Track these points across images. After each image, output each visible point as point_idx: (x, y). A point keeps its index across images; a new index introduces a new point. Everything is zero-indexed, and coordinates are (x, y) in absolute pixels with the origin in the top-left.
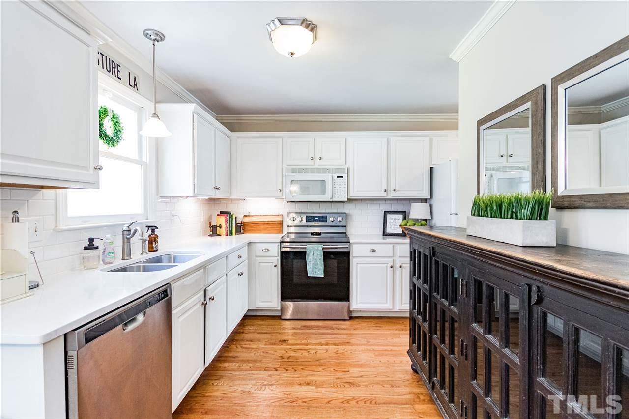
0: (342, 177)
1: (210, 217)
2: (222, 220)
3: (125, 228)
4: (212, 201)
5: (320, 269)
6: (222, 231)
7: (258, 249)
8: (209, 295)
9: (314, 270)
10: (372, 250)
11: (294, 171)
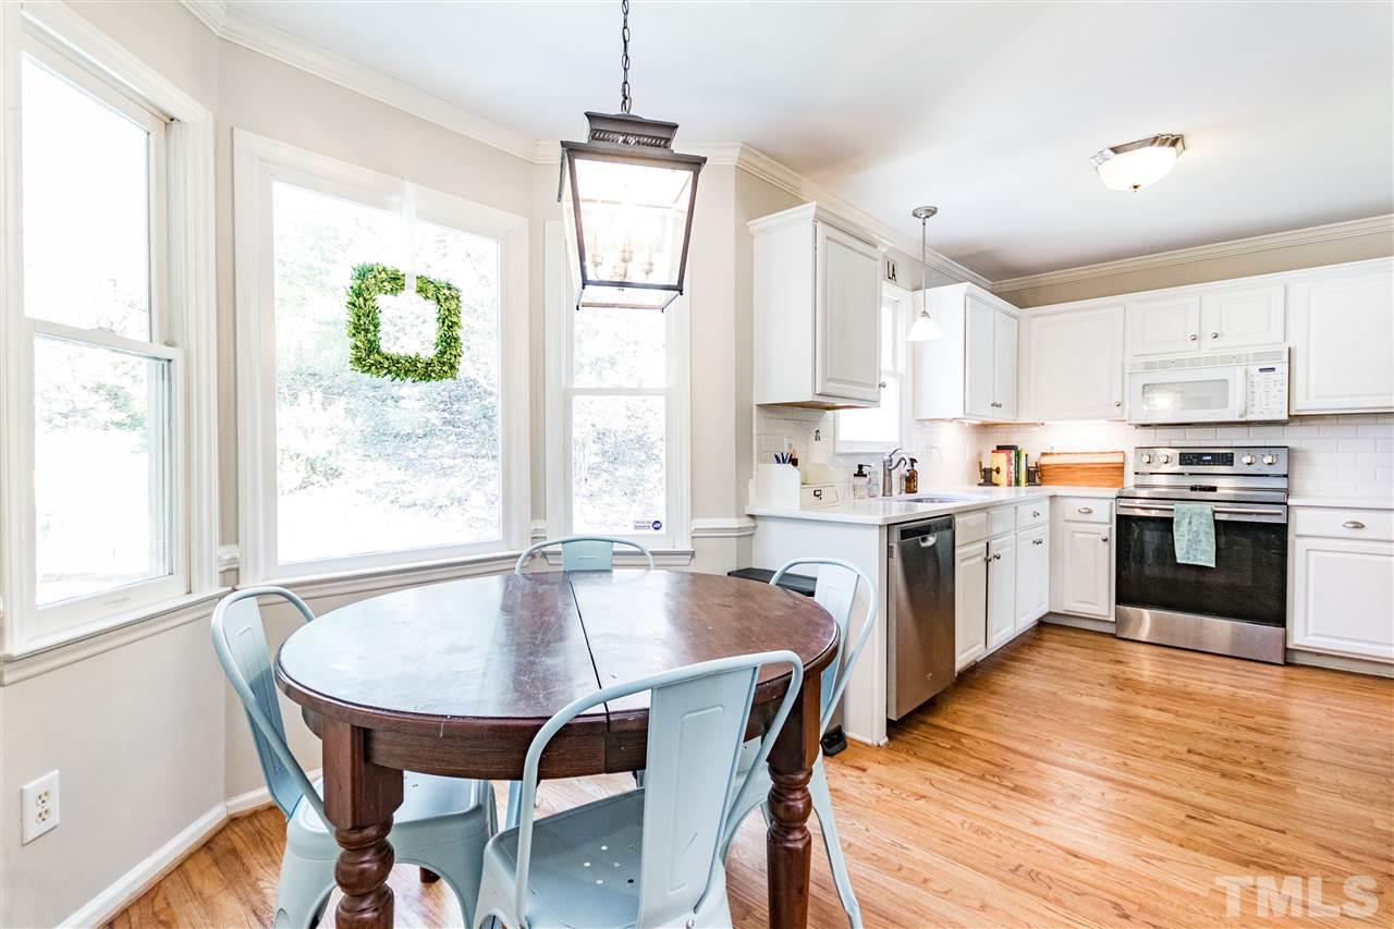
0: (1273, 369)
1: (980, 455)
2: (1001, 460)
3: (887, 458)
4: (985, 428)
5: (1206, 551)
6: (1002, 478)
7: (1071, 508)
8: (993, 552)
9: (1192, 552)
10: (1353, 523)
11: (1149, 366)
